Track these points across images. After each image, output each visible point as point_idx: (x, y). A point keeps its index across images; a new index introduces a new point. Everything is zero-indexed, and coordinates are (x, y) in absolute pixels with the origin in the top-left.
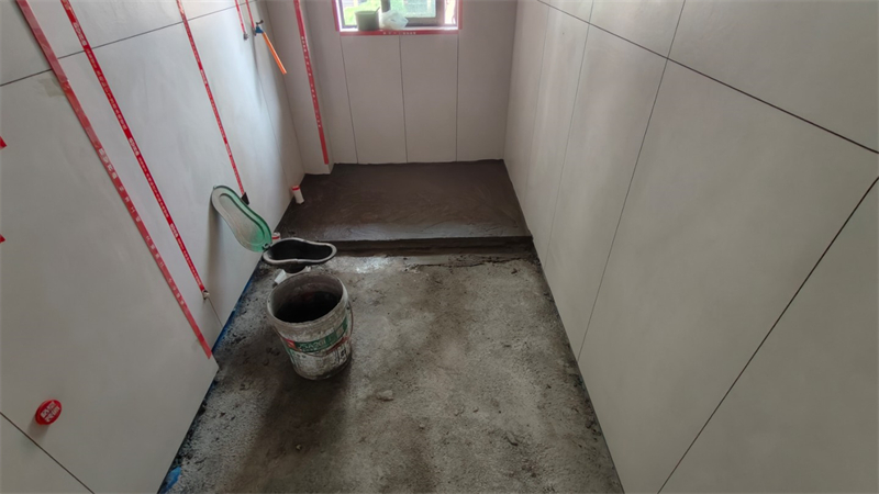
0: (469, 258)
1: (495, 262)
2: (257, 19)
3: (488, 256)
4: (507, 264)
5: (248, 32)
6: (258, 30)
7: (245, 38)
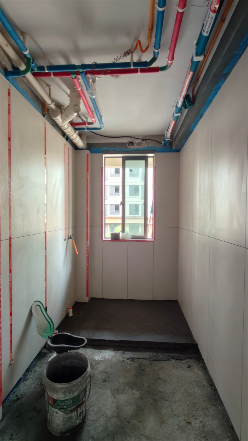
0: (161, 355)
1: (176, 359)
2: (71, 234)
3: (172, 355)
4: (184, 362)
5: (67, 238)
6: (71, 238)
7: (65, 240)
